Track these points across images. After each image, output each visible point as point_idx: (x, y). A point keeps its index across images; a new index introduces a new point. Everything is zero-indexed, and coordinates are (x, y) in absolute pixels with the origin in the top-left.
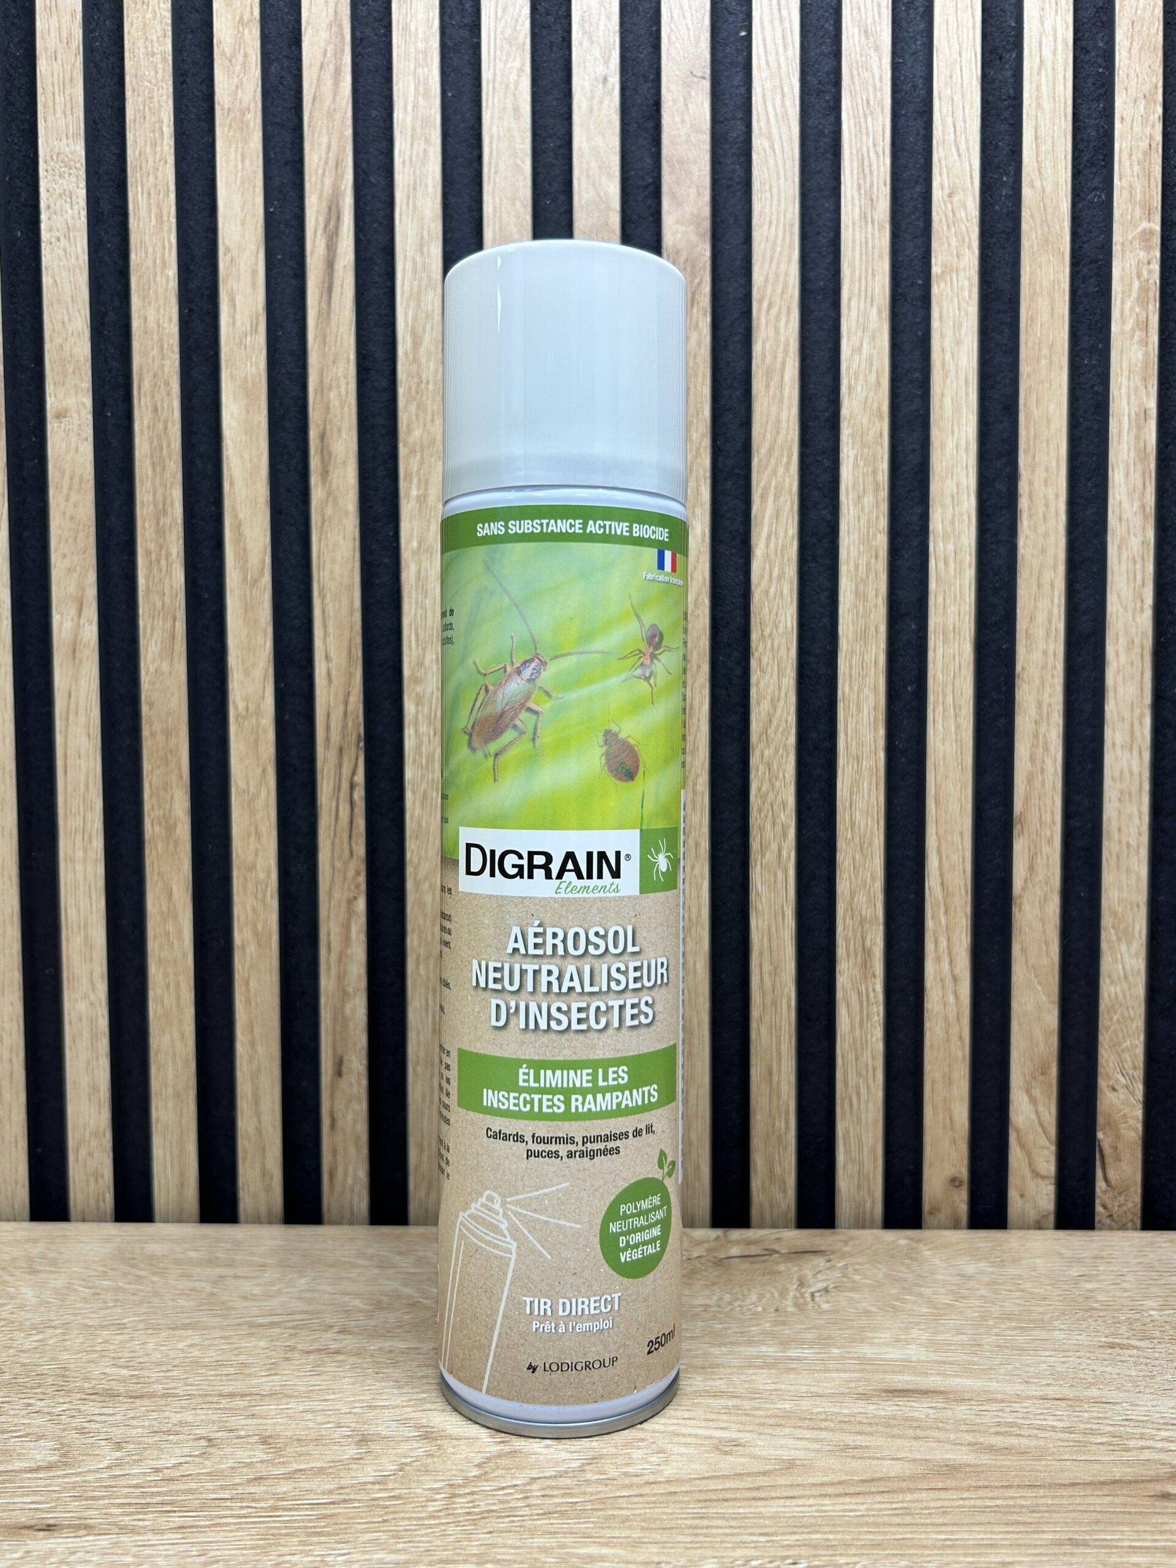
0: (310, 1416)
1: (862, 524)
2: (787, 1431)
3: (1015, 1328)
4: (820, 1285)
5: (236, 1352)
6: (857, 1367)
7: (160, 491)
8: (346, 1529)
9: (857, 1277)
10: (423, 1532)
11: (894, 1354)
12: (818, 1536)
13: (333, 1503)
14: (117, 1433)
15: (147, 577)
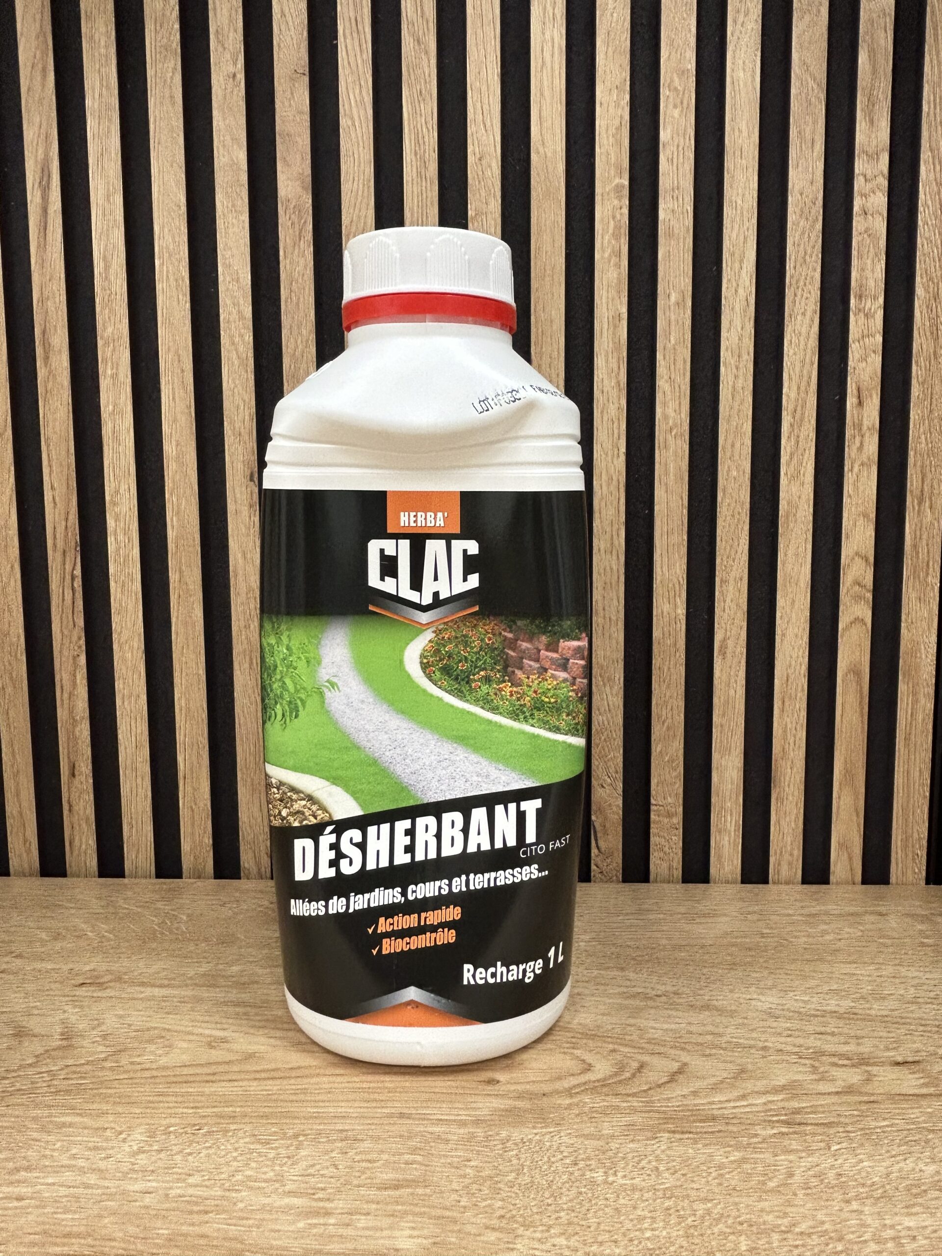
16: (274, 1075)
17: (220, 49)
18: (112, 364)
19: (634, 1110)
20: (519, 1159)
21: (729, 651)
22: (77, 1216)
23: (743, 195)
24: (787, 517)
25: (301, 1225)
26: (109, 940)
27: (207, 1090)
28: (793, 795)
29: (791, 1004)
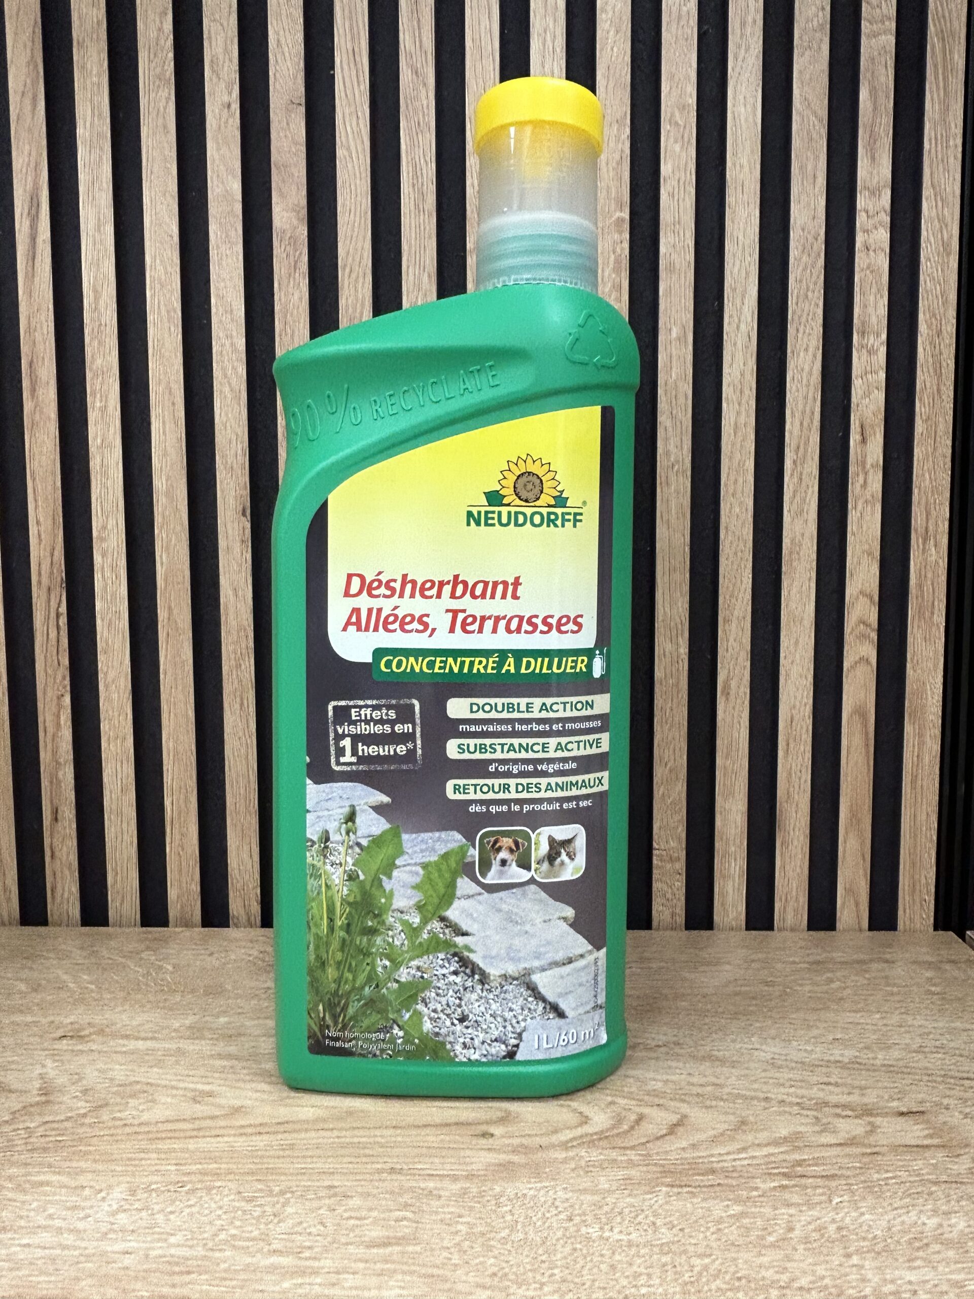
16: (261, 1129)
17: (215, 79)
18: (101, 396)
19: (631, 1164)
20: (513, 1215)
21: (733, 692)
22: (53, 1278)
23: (745, 230)
24: (791, 553)
25: (286, 1285)
26: (92, 991)
27: (191, 1147)
28: (798, 840)
29: (795, 1055)
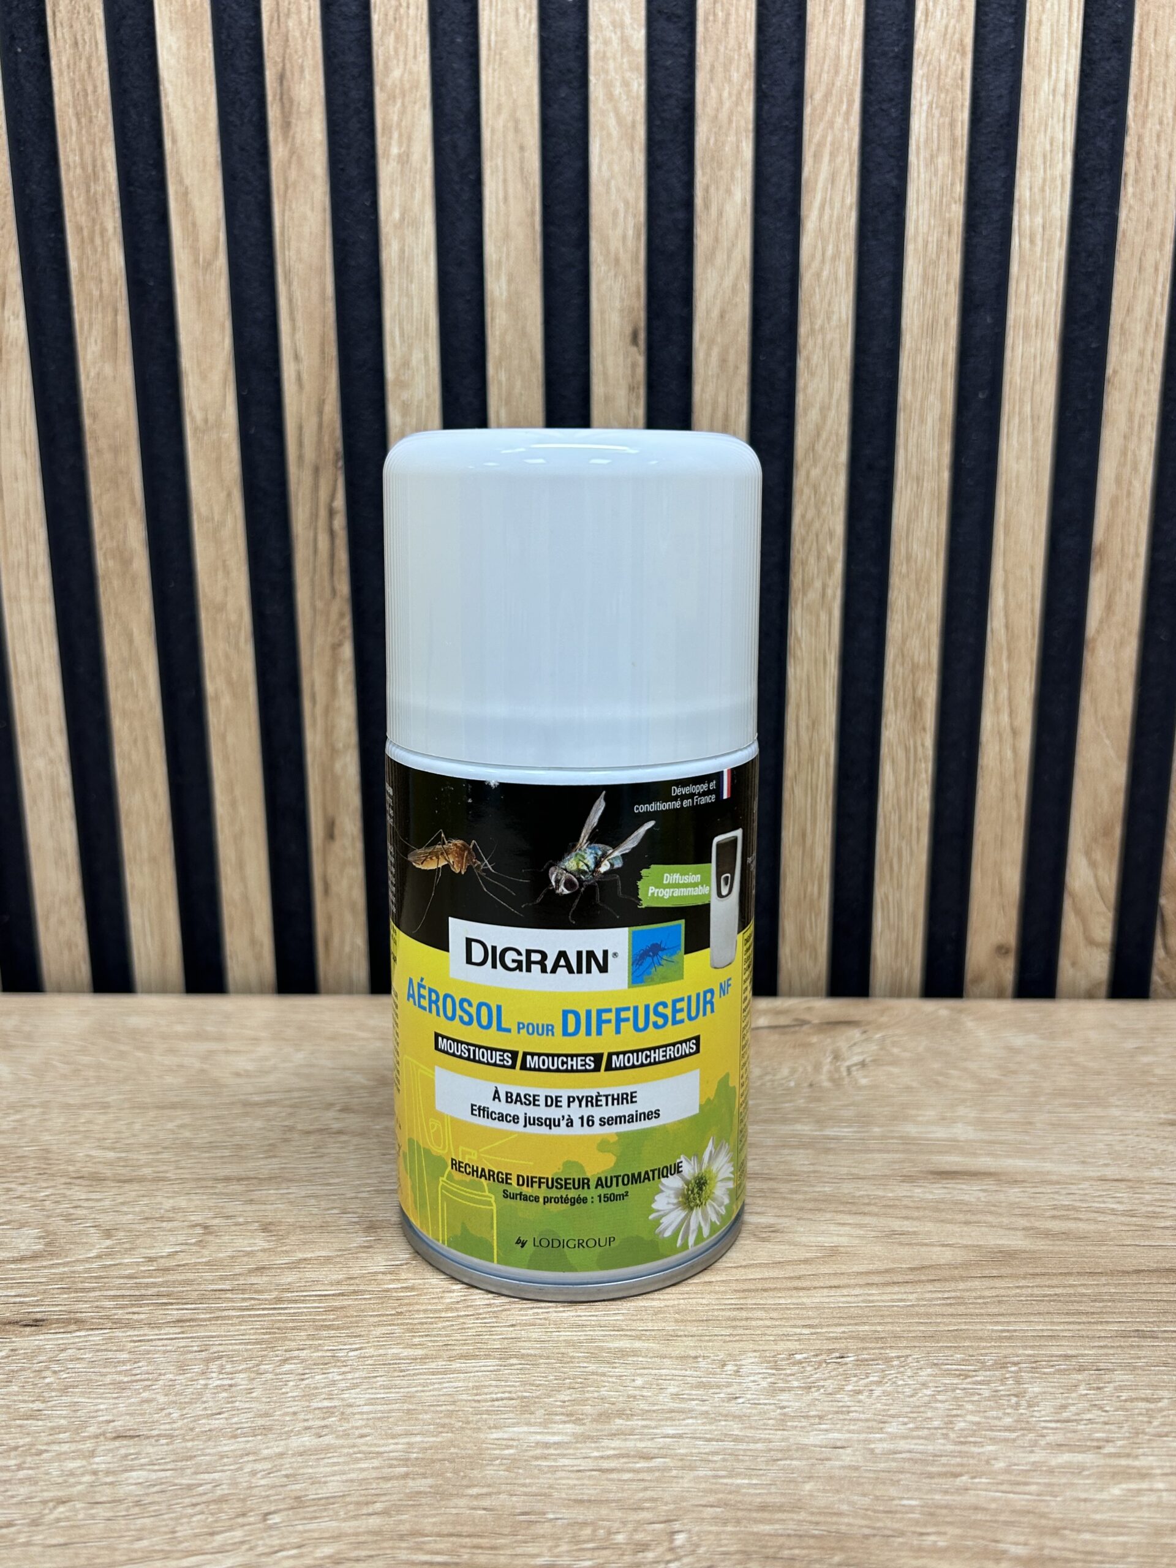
0: (313, 1201)
1: (933, 191)
2: (828, 1216)
3: (1067, 1105)
4: (856, 1059)
5: (230, 1133)
6: (901, 1147)
7: (88, 150)
8: (356, 1322)
9: (895, 1050)
10: (440, 1325)
11: (940, 1133)
12: (867, 1328)
13: (342, 1294)
14: (106, 1220)
15: (80, 260)
